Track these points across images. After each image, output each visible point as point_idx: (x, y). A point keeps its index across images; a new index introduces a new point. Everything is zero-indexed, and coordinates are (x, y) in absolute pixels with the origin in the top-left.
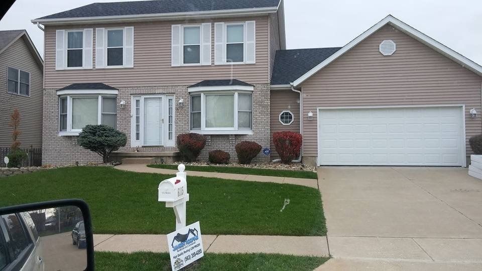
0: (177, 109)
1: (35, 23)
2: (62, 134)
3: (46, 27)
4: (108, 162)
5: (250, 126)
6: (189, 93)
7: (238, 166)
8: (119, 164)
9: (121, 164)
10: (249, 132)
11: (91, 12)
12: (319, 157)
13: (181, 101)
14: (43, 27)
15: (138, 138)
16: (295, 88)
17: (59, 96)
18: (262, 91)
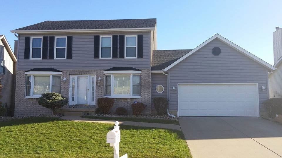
0: (97, 83)
1: (12, 32)
2: (27, 97)
3: (19, 34)
4: (56, 114)
5: (139, 93)
6: (104, 74)
7: (133, 116)
8: (63, 116)
9: (64, 115)
10: (139, 97)
11: (46, 27)
12: (178, 111)
13: (99, 79)
14: (17, 35)
15: (73, 100)
16: (165, 72)
17: (26, 75)
18: (146, 74)
